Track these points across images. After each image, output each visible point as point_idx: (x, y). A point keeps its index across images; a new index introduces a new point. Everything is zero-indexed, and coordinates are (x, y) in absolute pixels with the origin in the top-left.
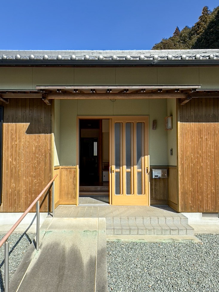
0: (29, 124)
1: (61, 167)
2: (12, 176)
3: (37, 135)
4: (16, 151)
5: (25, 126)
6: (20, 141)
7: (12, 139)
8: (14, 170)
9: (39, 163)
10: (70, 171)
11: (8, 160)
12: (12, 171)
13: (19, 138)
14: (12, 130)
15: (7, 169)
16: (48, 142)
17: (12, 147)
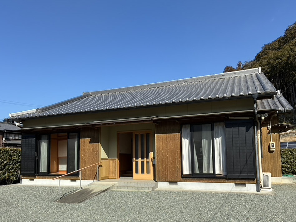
0: (90, 139)
1: (109, 159)
2: (83, 163)
3: (93, 144)
4: (85, 151)
5: (88, 140)
6: (86, 147)
7: (83, 146)
8: (84, 161)
9: (94, 157)
10: (114, 161)
11: (82, 156)
12: (83, 161)
13: (86, 145)
14: (83, 142)
15: (81, 160)
16: (97, 147)
17: (83, 150)
